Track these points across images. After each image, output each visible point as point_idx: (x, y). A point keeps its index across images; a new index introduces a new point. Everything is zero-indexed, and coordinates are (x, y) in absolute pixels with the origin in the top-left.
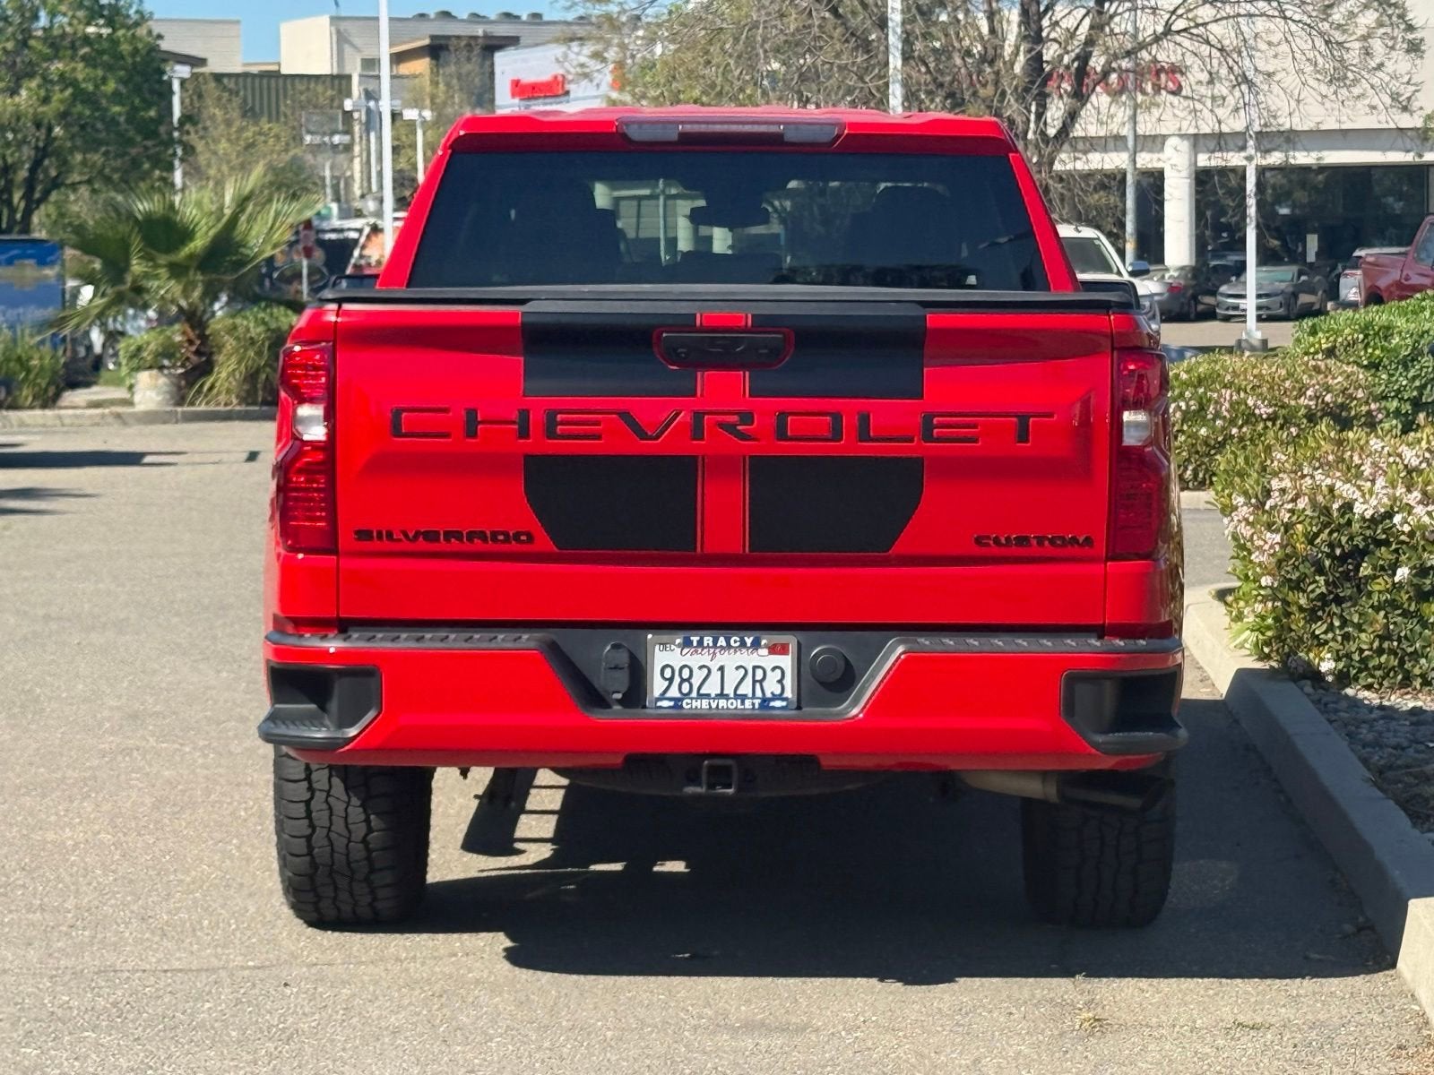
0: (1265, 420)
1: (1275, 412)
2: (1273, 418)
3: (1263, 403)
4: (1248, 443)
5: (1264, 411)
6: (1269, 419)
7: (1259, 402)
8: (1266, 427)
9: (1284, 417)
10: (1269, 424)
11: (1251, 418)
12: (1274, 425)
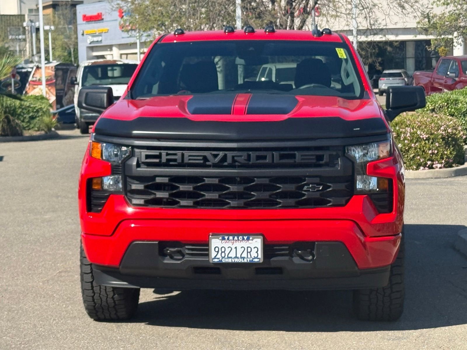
0: (425, 140)
1: (429, 137)
2: (428, 139)
3: (424, 132)
4: (419, 150)
5: (425, 136)
6: (426, 140)
7: (422, 133)
8: (425, 143)
9: (433, 139)
10: (427, 142)
11: (419, 140)
12: (429, 142)
